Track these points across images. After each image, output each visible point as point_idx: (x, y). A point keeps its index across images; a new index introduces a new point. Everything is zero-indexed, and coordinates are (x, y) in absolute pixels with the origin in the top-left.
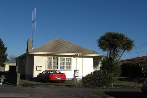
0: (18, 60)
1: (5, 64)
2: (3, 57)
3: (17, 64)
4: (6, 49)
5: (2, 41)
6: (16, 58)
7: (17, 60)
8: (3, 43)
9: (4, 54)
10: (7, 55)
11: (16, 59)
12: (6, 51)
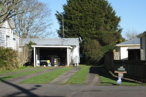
0: (144, 39)
1: (120, 47)
2: (115, 34)
3: (141, 46)
4: (119, 19)
5: (111, 5)
6: (140, 35)
7: (141, 39)
8: (112, 10)
9: (115, 28)
10: (120, 30)
11: (138, 37)
12: (119, 24)
